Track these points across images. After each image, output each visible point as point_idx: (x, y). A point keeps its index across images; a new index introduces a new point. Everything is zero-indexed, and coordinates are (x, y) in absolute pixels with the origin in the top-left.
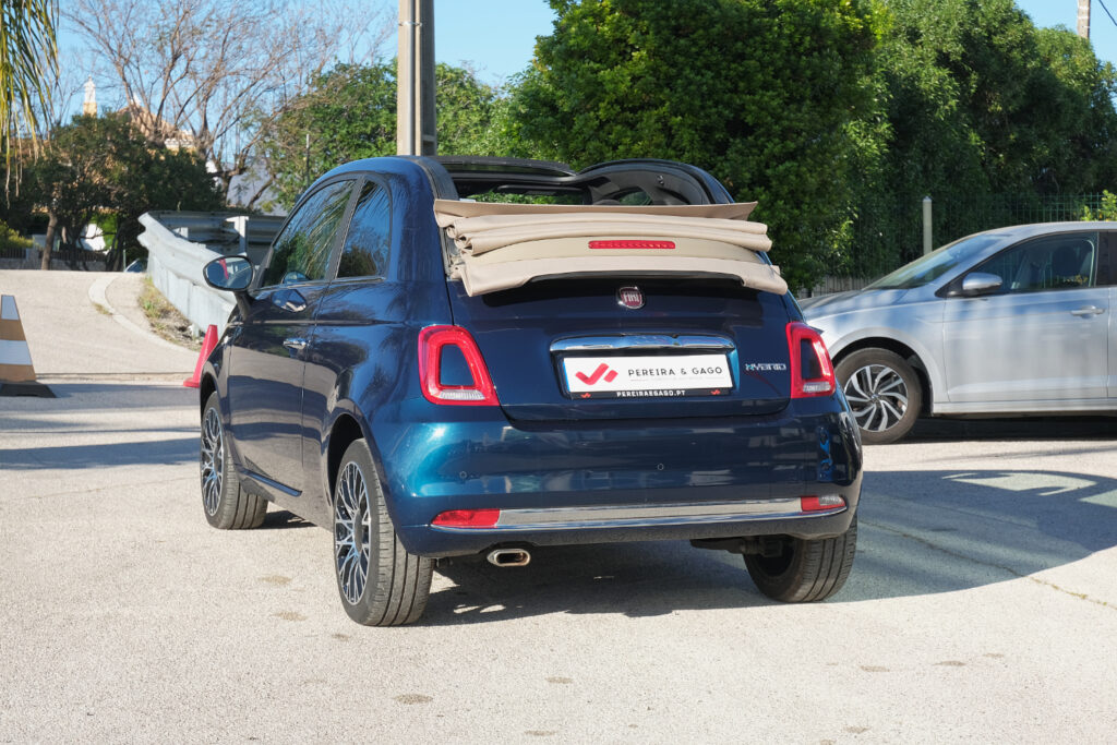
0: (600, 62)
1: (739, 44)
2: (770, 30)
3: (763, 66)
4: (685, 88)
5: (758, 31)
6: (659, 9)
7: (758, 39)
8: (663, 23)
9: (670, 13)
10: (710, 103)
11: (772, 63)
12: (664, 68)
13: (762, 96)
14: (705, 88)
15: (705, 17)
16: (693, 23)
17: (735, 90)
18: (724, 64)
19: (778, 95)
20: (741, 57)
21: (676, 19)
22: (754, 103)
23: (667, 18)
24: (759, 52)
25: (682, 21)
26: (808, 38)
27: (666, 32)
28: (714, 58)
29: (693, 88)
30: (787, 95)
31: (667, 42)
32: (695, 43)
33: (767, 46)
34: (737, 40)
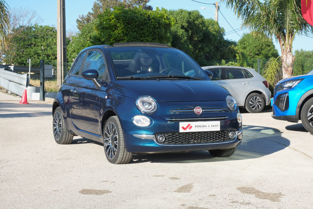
0: (110, 30)
1: (142, 26)
2: (149, 23)
3: (147, 31)
4: (130, 36)
5: (146, 24)
6: (124, 18)
7: (146, 25)
8: (125, 21)
9: (127, 19)
10: (136, 39)
11: (149, 31)
12: (125, 32)
13: (147, 38)
14: (134, 36)
15: (134, 20)
16: (132, 22)
17: (141, 37)
18: (139, 31)
19: (151, 38)
20: (142, 29)
21: (128, 21)
22: (145, 39)
23: (126, 21)
24: (146, 28)
25: (129, 21)
26: (157, 25)
27: (126, 24)
28: (136, 30)
29: (132, 36)
30: (153, 38)
31: (126, 26)
32: (132, 26)
33: (148, 27)
34: (142, 25)
